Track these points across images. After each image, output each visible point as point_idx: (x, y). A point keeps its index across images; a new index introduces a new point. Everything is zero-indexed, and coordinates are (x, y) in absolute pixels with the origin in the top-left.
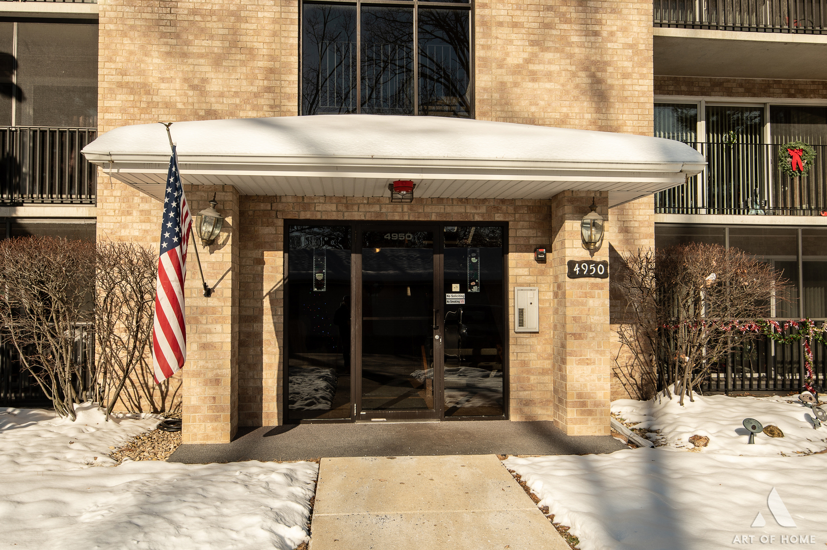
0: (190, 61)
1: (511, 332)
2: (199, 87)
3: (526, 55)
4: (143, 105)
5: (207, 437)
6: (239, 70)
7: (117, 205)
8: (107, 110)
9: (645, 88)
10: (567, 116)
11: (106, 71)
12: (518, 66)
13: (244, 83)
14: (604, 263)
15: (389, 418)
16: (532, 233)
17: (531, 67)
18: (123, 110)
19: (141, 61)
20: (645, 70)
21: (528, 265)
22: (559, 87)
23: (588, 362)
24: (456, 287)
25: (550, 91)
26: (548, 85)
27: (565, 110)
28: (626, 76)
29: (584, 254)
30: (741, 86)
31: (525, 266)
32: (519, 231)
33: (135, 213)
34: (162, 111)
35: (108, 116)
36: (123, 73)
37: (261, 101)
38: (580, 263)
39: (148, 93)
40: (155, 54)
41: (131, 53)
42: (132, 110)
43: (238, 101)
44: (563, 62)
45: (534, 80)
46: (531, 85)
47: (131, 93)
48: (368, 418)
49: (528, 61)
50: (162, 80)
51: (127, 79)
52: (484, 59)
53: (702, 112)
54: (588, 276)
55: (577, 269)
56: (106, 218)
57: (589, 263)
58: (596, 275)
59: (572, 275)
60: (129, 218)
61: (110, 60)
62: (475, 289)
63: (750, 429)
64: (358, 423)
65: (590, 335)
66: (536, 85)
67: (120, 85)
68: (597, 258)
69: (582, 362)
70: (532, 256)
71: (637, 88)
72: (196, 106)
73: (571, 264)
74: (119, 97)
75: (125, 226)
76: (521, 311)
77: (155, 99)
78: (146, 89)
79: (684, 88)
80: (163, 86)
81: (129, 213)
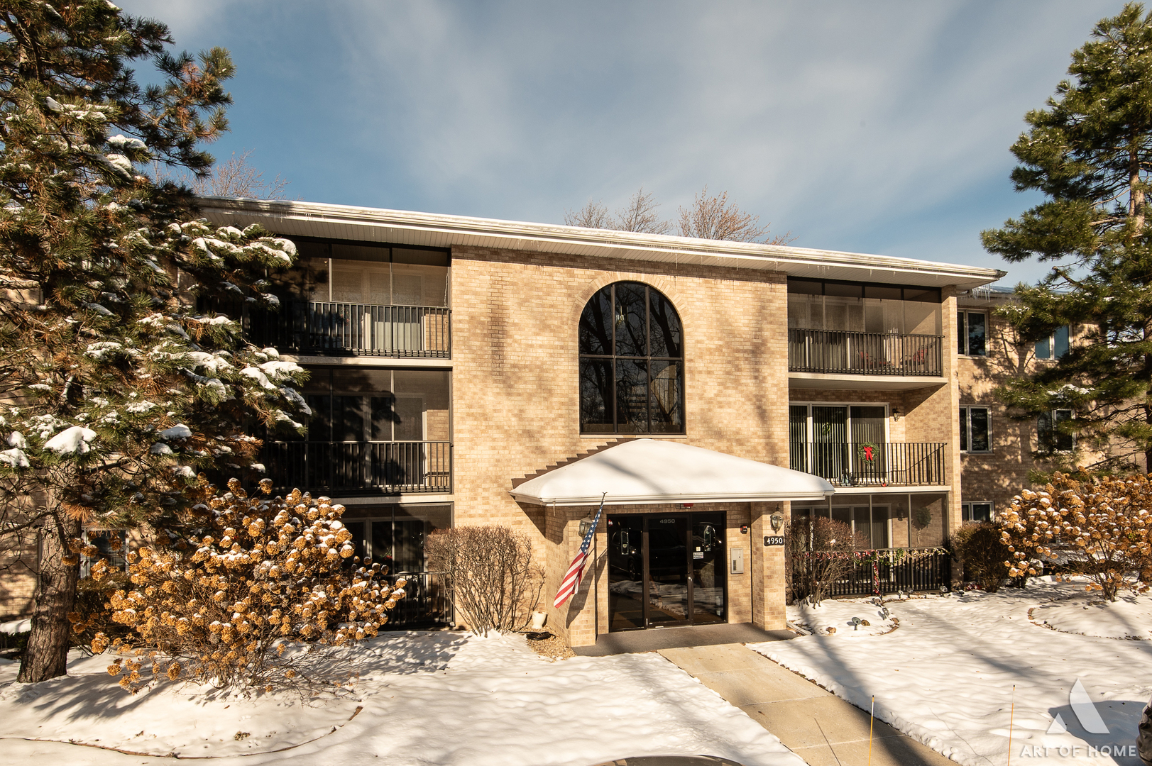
0: (512, 398)
1: (729, 574)
2: (520, 415)
3: (715, 392)
4: (483, 428)
5: (584, 642)
6: (543, 403)
7: (468, 494)
8: (460, 431)
9: (784, 411)
10: (740, 429)
11: (459, 406)
12: (711, 398)
13: (546, 412)
14: (782, 537)
15: (665, 625)
16: (739, 517)
17: (719, 399)
18: (471, 431)
19: (481, 399)
20: (784, 400)
21: (737, 535)
22: (735, 411)
23: (775, 591)
24: (698, 549)
25: (730, 414)
26: (729, 410)
27: (738, 426)
28: (773, 404)
29: (772, 533)
30: (833, 394)
32: (731, 517)
33: (479, 499)
34: (495, 431)
35: (461, 435)
36: (470, 407)
37: (557, 424)
38: (770, 538)
39: (486, 419)
40: (490, 394)
41: (475, 393)
42: (476, 431)
43: (542, 424)
44: (737, 395)
45: (721, 407)
46: (718, 410)
47: (475, 420)
48: (653, 626)
49: (717, 395)
50: (495, 411)
51: (472, 411)
52: (690, 394)
53: (810, 411)
54: (774, 544)
55: (769, 541)
56: (461, 503)
57: (775, 537)
58: (779, 544)
59: (766, 544)
60: (476, 502)
61: (461, 398)
62: (708, 549)
63: (855, 622)
64: (649, 630)
65: (776, 576)
66: (722, 410)
67: (468, 415)
68: (778, 535)
69: (771, 591)
70: (739, 530)
71: (780, 411)
72: (516, 428)
73: (766, 538)
74: (467, 423)
75: (473, 508)
76: (735, 562)
77: (491, 423)
78: (485, 417)
79: (799, 396)
80: (495, 414)
81: (476, 499)
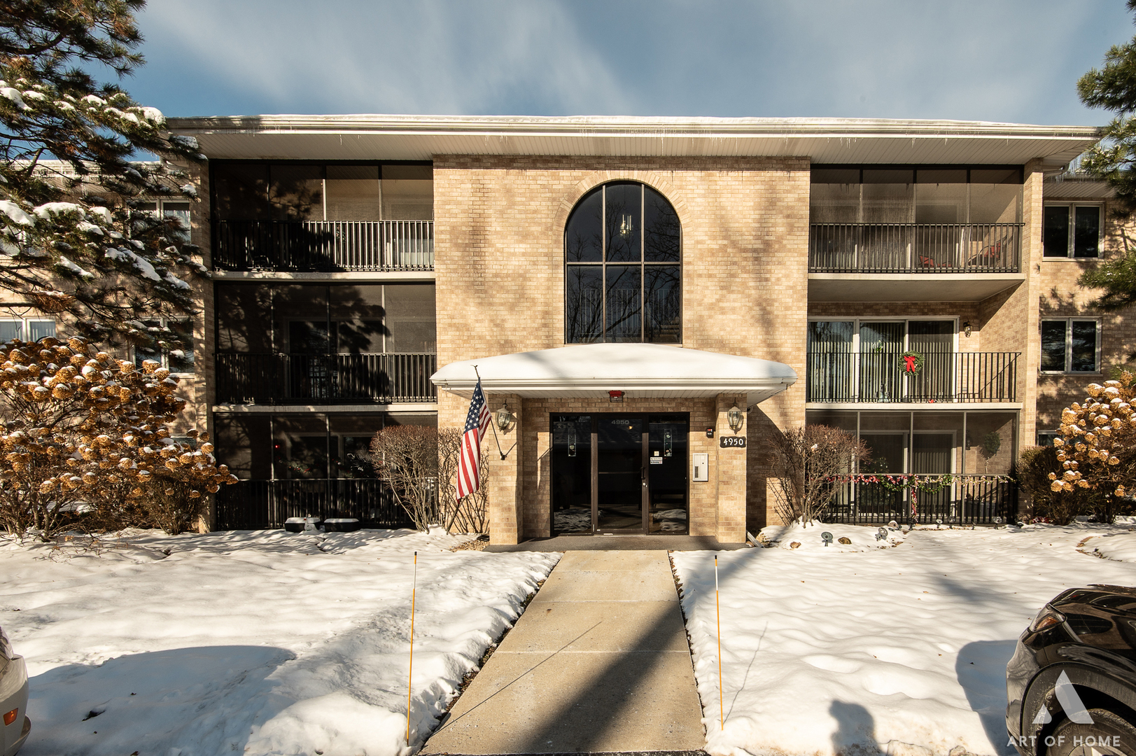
0: (494, 308)
1: (691, 481)
2: (498, 325)
3: (717, 297)
4: (465, 338)
5: (504, 541)
6: (525, 313)
7: (450, 403)
8: (443, 342)
9: (801, 317)
10: (745, 337)
11: (441, 317)
12: (712, 304)
13: (529, 321)
14: (743, 438)
15: (614, 533)
16: (704, 419)
17: (721, 304)
18: (453, 342)
19: (463, 309)
20: (801, 304)
21: (702, 439)
22: (740, 317)
23: (733, 499)
24: (656, 453)
25: (734, 320)
26: (733, 317)
27: (744, 333)
28: (787, 308)
29: (731, 433)
30: (886, 307)
31: (700, 440)
32: (695, 418)
33: (461, 408)
34: (477, 342)
35: (443, 346)
36: (452, 317)
37: (540, 333)
38: (728, 438)
39: (468, 330)
40: (472, 304)
41: (457, 304)
42: (458, 342)
43: (525, 333)
44: (743, 300)
45: (723, 313)
46: (720, 317)
47: (457, 330)
48: (601, 533)
49: (719, 301)
50: (477, 321)
51: (454, 321)
52: (688, 300)
53: (857, 326)
54: (733, 446)
55: (726, 442)
56: (443, 411)
57: (733, 438)
58: (738, 446)
59: (723, 445)
60: (458, 411)
61: (444, 309)
62: (669, 455)
64: (596, 536)
65: (734, 482)
66: (724, 317)
67: (450, 325)
68: (739, 435)
69: (728, 499)
70: (705, 433)
71: (795, 317)
72: (499, 338)
73: (722, 439)
74: (450, 333)
75: (455, 416)
76: (697, 468)
77: (473, 333)
78: (466, 327)
80: (477, 325)
81: (458, 408)
